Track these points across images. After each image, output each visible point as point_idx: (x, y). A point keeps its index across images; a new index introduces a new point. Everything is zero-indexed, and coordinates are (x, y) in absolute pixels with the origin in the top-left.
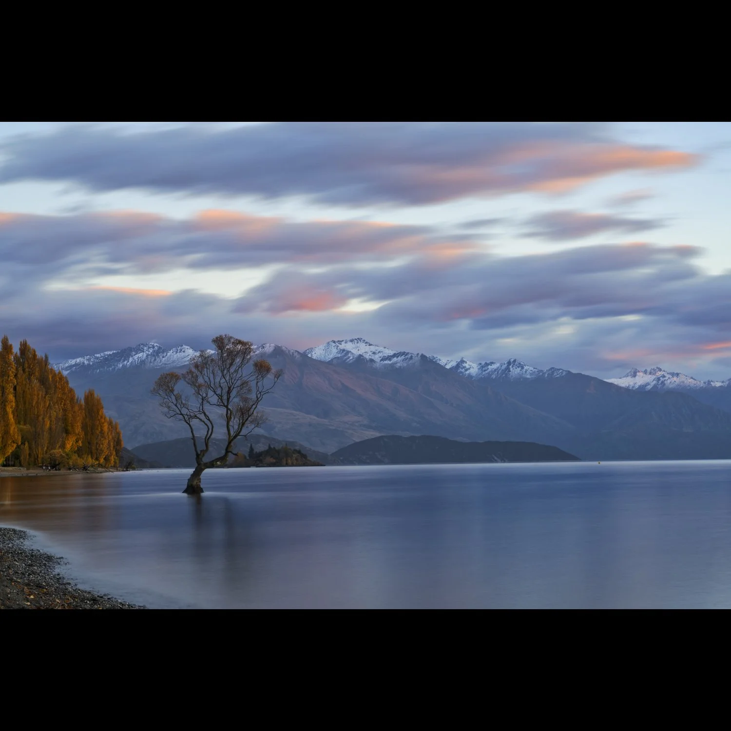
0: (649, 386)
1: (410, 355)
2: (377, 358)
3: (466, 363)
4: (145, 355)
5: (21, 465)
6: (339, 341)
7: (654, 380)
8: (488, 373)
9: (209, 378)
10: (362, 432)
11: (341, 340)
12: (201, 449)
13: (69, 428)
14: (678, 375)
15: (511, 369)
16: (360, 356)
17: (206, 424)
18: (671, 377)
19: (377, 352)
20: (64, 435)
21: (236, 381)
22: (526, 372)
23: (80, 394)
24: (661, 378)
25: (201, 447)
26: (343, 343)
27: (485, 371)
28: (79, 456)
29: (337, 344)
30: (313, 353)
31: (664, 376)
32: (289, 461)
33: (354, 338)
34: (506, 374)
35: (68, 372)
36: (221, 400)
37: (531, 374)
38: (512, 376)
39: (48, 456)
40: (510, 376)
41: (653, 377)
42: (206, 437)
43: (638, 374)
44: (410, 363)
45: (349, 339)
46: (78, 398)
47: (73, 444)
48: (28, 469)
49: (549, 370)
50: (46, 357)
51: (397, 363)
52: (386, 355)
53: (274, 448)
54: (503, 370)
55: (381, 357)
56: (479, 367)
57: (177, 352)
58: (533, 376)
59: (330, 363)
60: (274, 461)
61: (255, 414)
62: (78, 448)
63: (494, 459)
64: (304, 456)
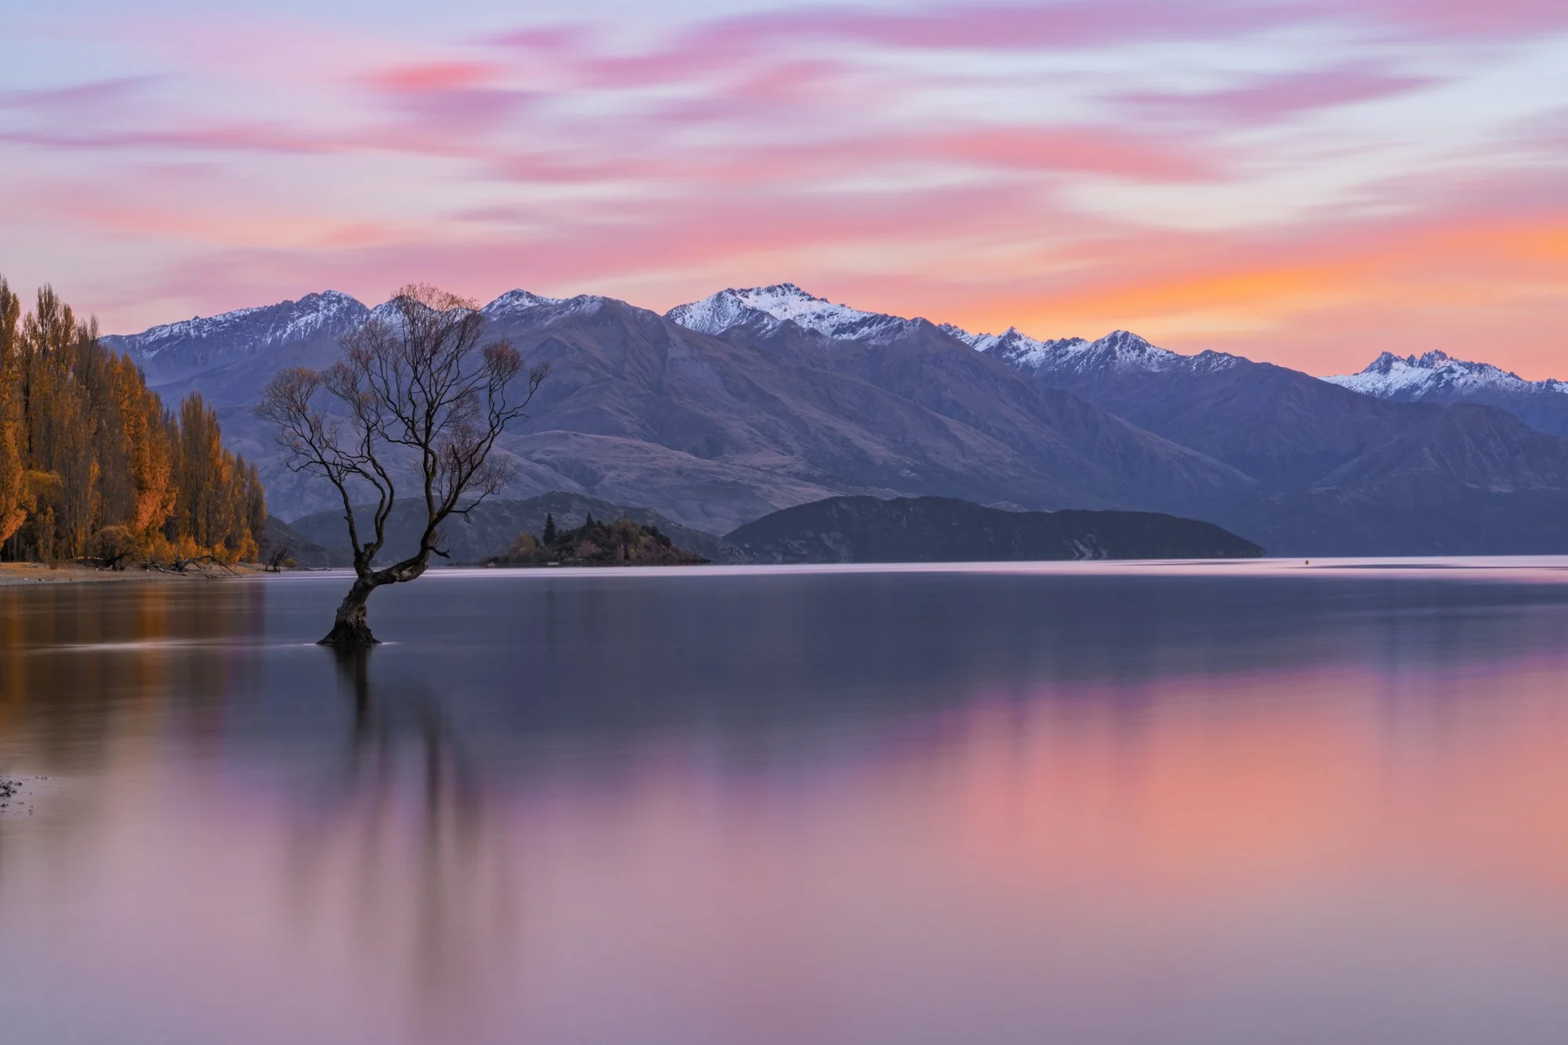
0: (1418, 392)
1: (898, 322)
2: (825, 327)
3: (1020, 339)
4: (321, 317)
5: (37, 558)
6: (742, 290)
7: (1429, 378)
8: (1068, 362)
9: (385, 382)
10: (796, 488)
11: (748, 288)
12: (366, 542)
13: (147, 477)
14: (1481, 367)
15: (1118, 354)
16: (788, 322)
17: (378, 485)
18: (1466, 371)
19: (826, 314)
20: (135, 492)
21: (445, 388)
22: (1149, 359)
23: (173, 406)
24: (1445, 375)
25: (367, 536)
26: (751, 295)
27: (1061, 356)
28: (168, 539)
29: (739, 296)
30: (687, 316)
31: (1451, 371)
32: (632, 550)
33: (776, 285)
34: (1108, 363)
35: (154, 353)
36: (413, 429)
37: (1160, 365)
38: (1119, 369)
39: (98, 538)
40: (1115, 369)
41: (1428, 372)
42: (378, 514)
43: (1395, 365)
44: (897, 338)
45: (764, 286)
46: (168, 412)
47: (155, 512)
48: (53, 567)
49: (1201, 355)
50: (94, 323)
51: (868, 339)
52: (843, 321)
53: (599, 522)
54: (1099, 356)
55: (834, 326)
56: (1047, 349)
57: (390, 313)
58: (1165, 370)
59: (725, 337)
60: (599, 550)
61: (487, 463)
62: (166, 520)
63: (1077, 549)
64: (665, 542)
